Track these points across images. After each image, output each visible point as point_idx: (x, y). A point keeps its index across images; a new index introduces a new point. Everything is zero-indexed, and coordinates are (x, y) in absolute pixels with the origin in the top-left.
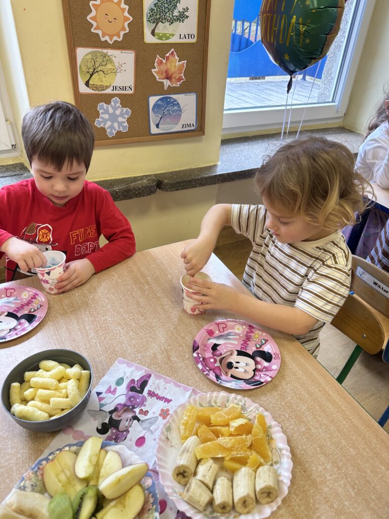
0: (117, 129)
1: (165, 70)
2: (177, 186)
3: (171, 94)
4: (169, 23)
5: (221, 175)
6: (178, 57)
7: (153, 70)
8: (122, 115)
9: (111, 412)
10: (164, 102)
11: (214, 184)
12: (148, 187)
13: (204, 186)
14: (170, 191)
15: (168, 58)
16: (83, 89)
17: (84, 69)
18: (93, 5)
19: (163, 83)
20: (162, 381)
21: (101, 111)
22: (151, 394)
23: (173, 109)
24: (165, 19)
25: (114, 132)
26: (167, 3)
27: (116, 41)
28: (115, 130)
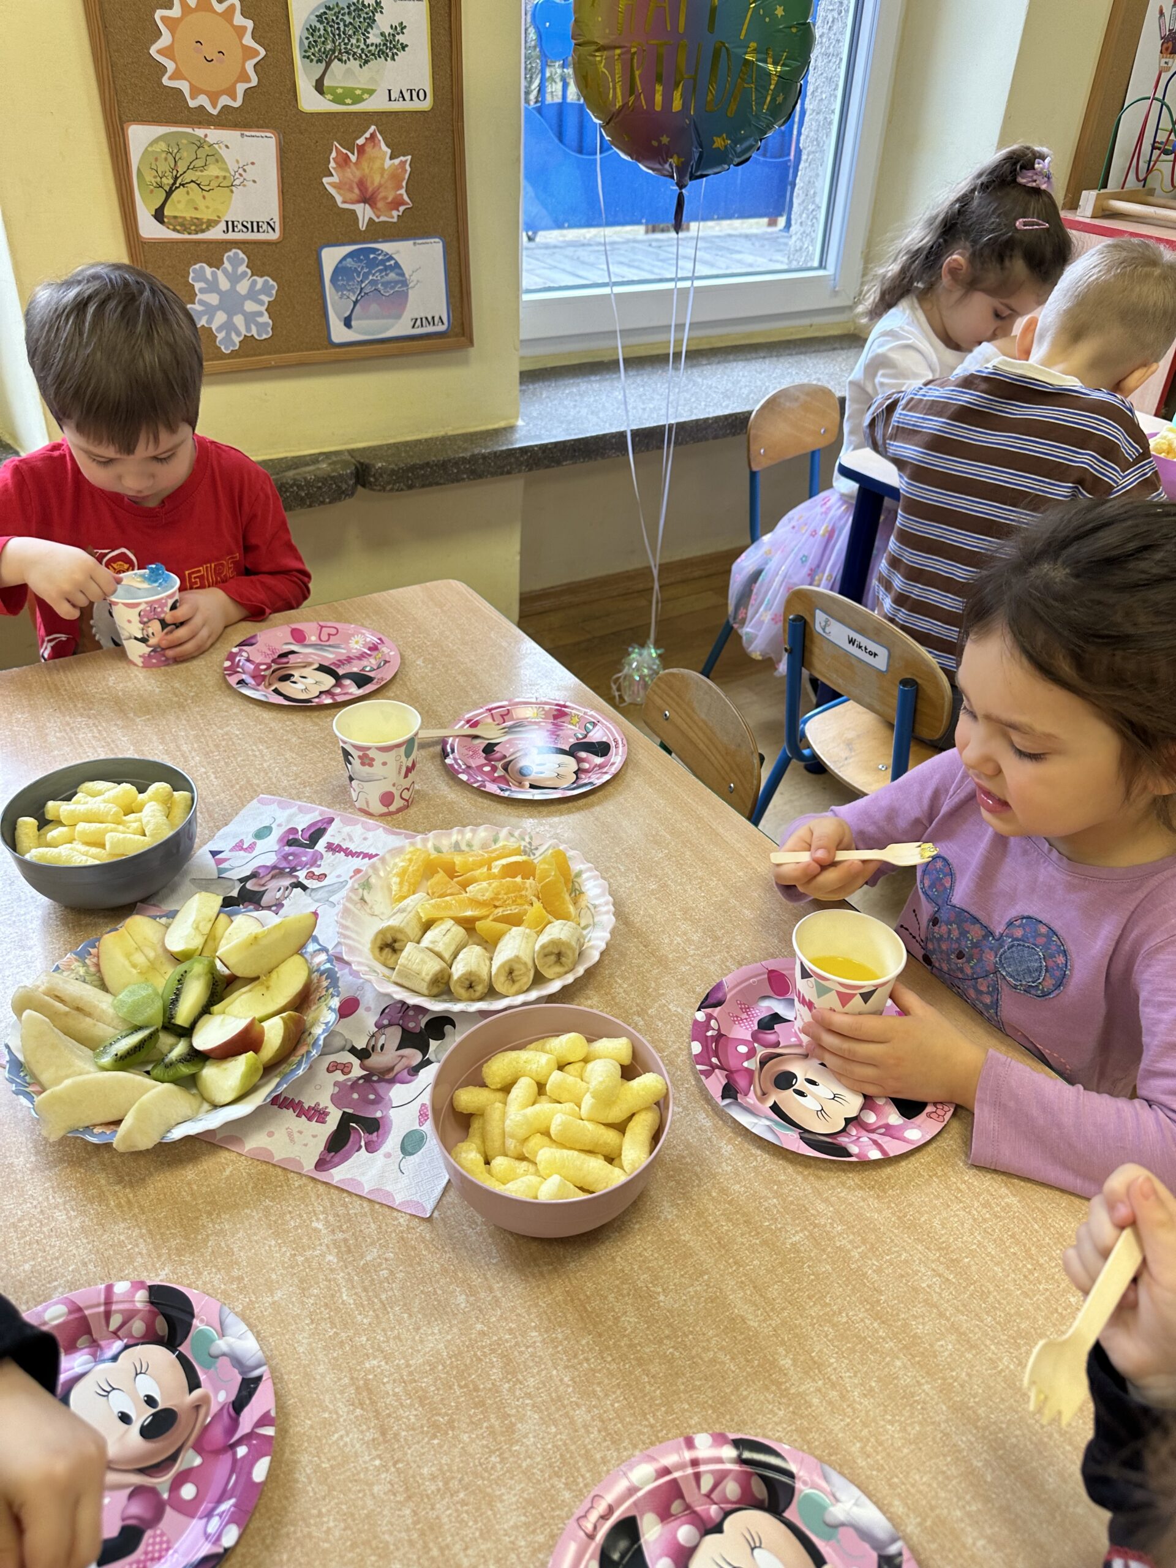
0: (244, 332)
1: (356, 180)
2: (408, 478)
3: (376, 242)
4: (358, 62)
5: (524, 450)
6: (388, 146)
7: (325, 180)
8: (252, 295)
9: (243, 880)
10: (361, 261)
12: (332, 478)
13: (480, 477)
14: (392, 490)
15: (361, 150)
16: (150, 229)
17: (149, 177)
18: (163, 18)
19: (353, 212)
20: (359, 826)
21: (198, 286)
22: (331, 848)
23: (383, 280)
24: (347, 52)
25: (237, 340)
26: (349, 13)
27: (225, 107)
28: (238, 334)
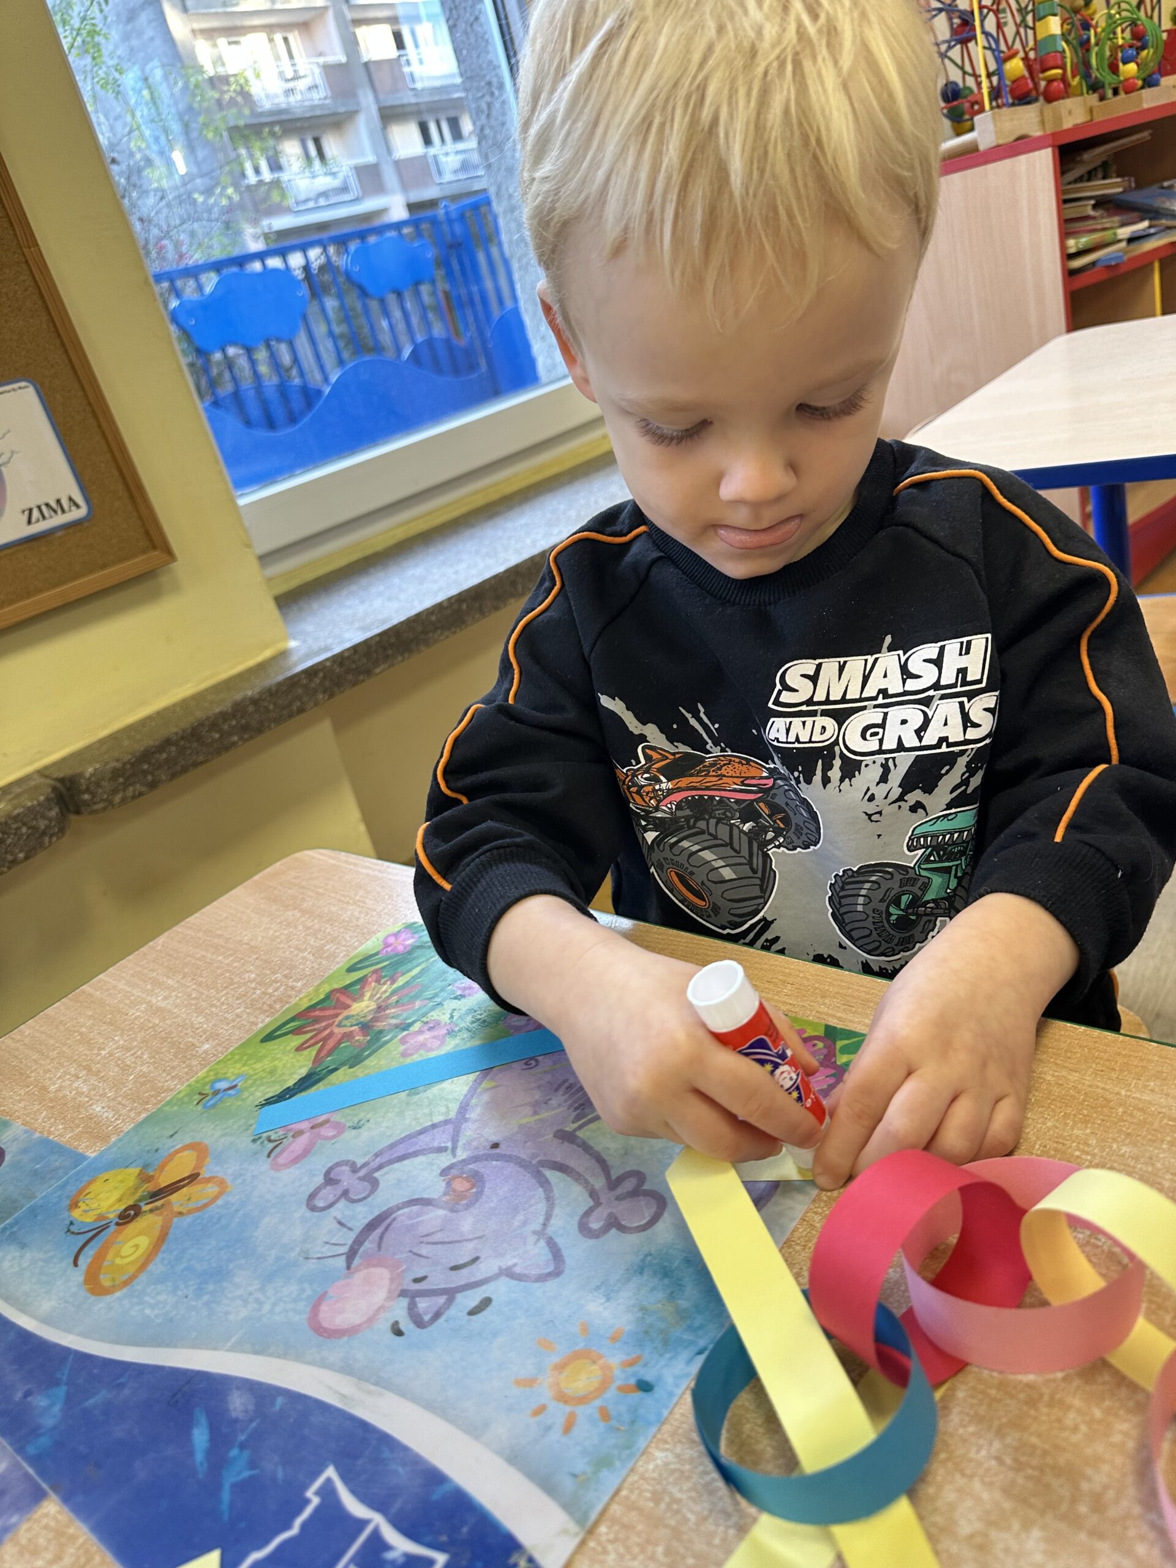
2: (145, 773)
5: (311, 672)
11: (301, 711)
12: (17, 818)
13: (260, 731)
